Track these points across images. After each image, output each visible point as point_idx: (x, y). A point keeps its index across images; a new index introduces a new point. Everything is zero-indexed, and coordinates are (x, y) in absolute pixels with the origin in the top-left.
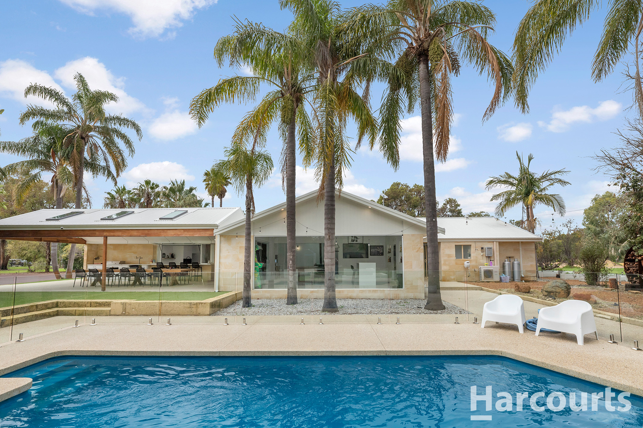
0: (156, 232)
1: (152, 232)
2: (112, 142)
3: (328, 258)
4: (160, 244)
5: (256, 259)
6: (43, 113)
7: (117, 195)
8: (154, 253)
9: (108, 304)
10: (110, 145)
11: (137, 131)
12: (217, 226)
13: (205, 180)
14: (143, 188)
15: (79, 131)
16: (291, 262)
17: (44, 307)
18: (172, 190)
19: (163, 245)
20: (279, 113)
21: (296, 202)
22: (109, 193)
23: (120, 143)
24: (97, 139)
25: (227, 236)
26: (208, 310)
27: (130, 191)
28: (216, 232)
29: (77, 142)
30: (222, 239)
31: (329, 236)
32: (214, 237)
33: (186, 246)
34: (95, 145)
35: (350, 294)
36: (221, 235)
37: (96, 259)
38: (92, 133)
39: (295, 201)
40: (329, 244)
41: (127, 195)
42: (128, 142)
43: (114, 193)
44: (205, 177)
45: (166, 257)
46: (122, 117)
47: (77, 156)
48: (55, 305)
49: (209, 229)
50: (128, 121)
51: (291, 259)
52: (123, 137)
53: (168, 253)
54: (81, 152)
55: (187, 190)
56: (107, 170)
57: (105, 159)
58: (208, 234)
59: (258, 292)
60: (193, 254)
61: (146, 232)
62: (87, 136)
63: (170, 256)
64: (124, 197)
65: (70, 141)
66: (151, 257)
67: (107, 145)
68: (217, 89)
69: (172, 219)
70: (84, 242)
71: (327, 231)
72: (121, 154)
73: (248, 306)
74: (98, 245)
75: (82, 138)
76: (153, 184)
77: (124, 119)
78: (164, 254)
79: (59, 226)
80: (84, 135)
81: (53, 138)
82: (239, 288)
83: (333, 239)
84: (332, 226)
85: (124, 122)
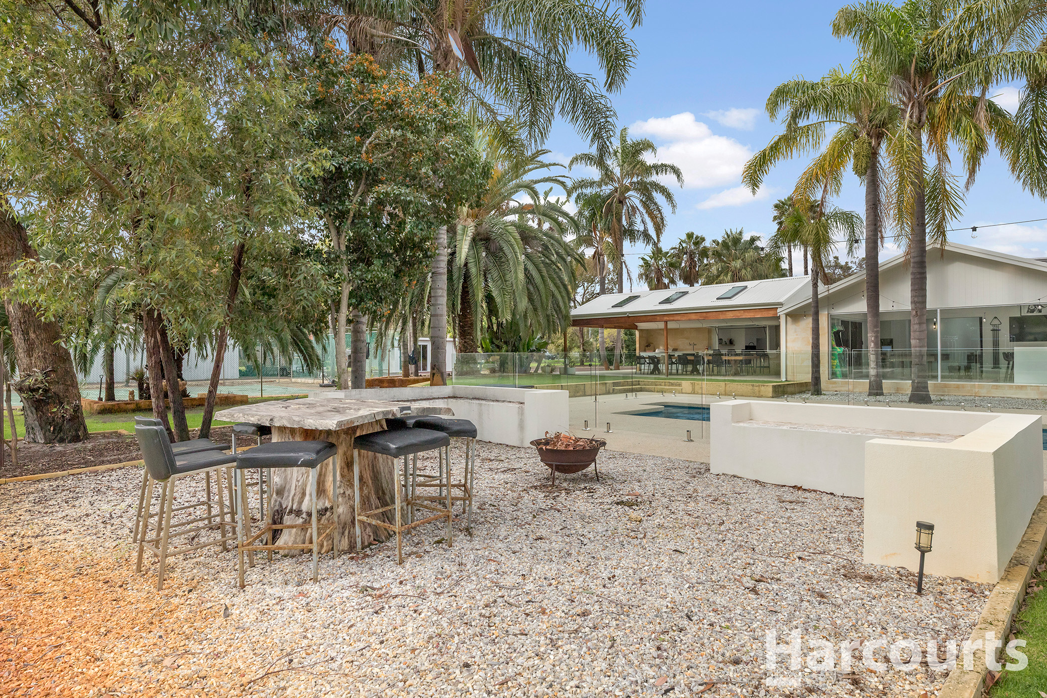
2: (650, 198)
3: (915, 339)
4: (716, 327)
5: (834, 343)
6: (583, 184)
7: (653, 261)
8: (710, 339)
9: (680, 385)
10: (649, 203)
11: (678, 176)
12: (781, 304)
13: (775, 218)
14: (684, 245)
15: (617, 195)
16: (872, 344)
18: (725, 244)
19: (720, 328)
20: (852, 160)
21: (880, 270)
22: (643, 259)
23: (658, 197)
24: (635, 198)
25: (795, 315)
26: (770, 393)
27: (668, 253)
28: (781, 312)
30: (789, 318)
31: (916, 312)
32: (779, 318)
33: (748, 328)
34: (632, 207)
36: (787, 315)
37: (647, 346)
38: (630, 193)
39: (877, 267)
40: (916, 321)
41: (664, 260)
42: (669, 196)
43: (648, 258)
44: (776, 213)
45: (724, 343)
46: (660, 163)
47: (617, 226)
49: (773, 307)
50: (665, 166)
51: (873, 341)
52: (664, 191)
53: (725, 339)
54: (619, 220)
55: (746, 242)
56: (646, 236)
57: (643, 222)
58: (770, 314)
59: (835, 383)
60: (758, 340)
62: (625, 198)
63: (728, 343)
64: (660, 263)
65: (609, 209)
66: (706, 343)
67: (644, 204)
68: (772, 148)
69: (730, 298)
70: (636, 328)
71: (913, 305)
72: (659, 211)
73: (818, 394)
74: (648, 330)
75: (620, 202)
76: (697, 237)
77: (663, 165)
78: (721, 339)
79: (625, 313)
80: (621, 198)
81: (593, 209)
82: (807, 378)
83: (923, 315)
84: (920, 299)
85: (661, 168)
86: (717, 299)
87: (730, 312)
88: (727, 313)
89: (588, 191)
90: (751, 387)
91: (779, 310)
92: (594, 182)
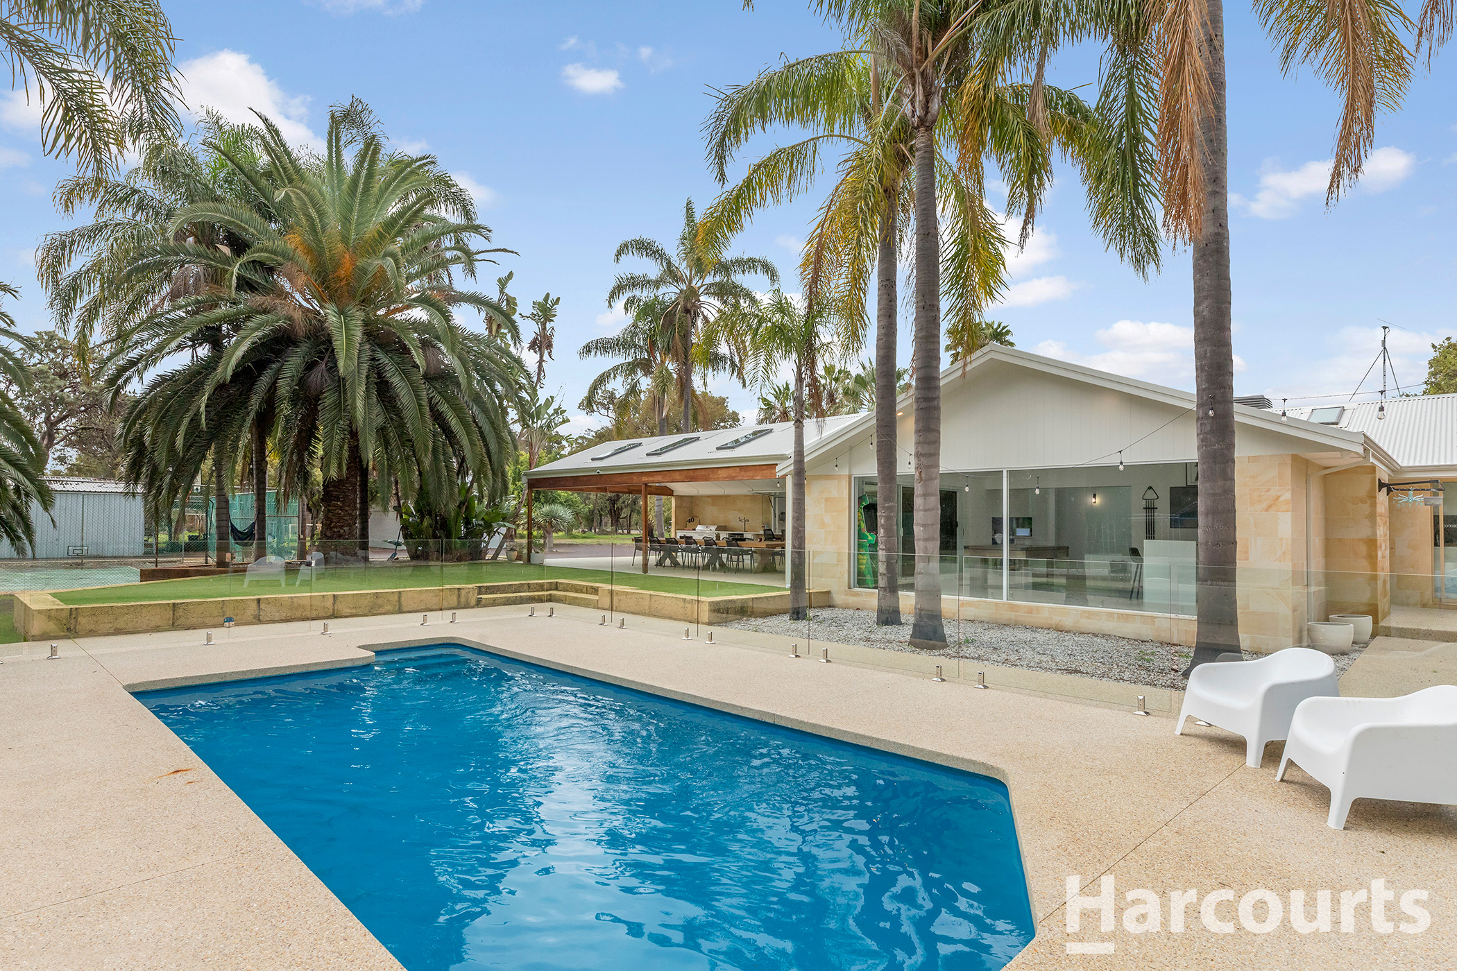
0: (703, 473)
1: (698, 473)
3: (918, 524)
4: (771, 495)
5: (863, 525)
6: (634, 282)
9: (595, 591)
15: (682, 301)
17: (538, 588)
26: (705, 615)
28: (781, 471)
29: (680, 319)
31: (920, 473)
35: (1056, 620)
37: (689, 521)
38: (702, 299)
40: (919, 491)
47: (681, 345)
48: (554, 586)
54: (684, 338)
59: (857, 595)
61: (691, 473)
62: (697, 306)
65: (671, 321)
69: (733, 448)
70: (670, 492)
71: (917, 460)
73: (797, 619)
74: (692, 497)
75: (687, 311)
77: (750, 260)
80: (689, 306)
82: (826, 584)
83: (931, 479)
84: (926, 449)
85: (749, 264)
86: (718, 449)
87: (723, 471)
88: (720, 472)
89: (645, 295)
90: (681, 604)
91: (778, 468)
92: (649, 282)
